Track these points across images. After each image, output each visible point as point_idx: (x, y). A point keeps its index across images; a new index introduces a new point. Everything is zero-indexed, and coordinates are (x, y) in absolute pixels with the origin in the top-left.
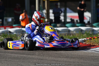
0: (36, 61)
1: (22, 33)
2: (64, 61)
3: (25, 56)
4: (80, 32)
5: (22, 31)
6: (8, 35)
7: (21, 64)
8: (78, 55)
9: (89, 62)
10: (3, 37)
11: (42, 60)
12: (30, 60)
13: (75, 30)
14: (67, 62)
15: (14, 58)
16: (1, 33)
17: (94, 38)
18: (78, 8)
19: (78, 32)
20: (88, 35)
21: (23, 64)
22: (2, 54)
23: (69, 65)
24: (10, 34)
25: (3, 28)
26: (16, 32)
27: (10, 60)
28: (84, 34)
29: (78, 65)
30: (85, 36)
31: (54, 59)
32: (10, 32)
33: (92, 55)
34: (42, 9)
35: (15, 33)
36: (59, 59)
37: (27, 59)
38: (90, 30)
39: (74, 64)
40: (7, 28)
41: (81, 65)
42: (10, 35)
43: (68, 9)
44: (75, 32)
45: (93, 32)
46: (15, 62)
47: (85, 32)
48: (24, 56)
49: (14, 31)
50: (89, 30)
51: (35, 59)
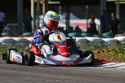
0: (29, 79)
1: (12, 44)
4: (86, 43)
8: (82, 72)
9: (96, 81)
11: (37, 78)
12: (22, 77)
13: (80, 41)
15: (2, 75)
17: (103, 51)
19: (84, 43)
20: (96, 47)
21: (13, 82)
26: (5, 43)
28: (91, 47)
30: (92, 49)
31: (53, 76)
33: (101, 72)
34: (39, 13)
35: (3, 44)
37: (18, 76)
38: (99, 41)
43: (71, 14)
44: (79, 43)
45: (102, 44)
46: (3, 79)
47: (92, 43)
48: (14, 72)
49: (2, 40)
50: (97, 42)
51: (28, 76)
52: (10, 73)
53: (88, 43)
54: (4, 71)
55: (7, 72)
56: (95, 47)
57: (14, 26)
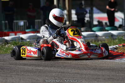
0: (55, 75)
1: (36, 40)
2: (91, 75)
3: (41, 68)
4: (111, 37)
5: (37, 37)
6: (19, 42)
7: (37, 78)
9: (122, 75)
10: (14, 45)
11: (63, 74)
12: (47, 73)
13: (104, 35)
14: (95, 75)
15: (28, 71)
16: (11, 41)
18: (107, 7)
19: (108, 37)
20: (121, 41)
21: (39, 79)
22: (12, 66)
23: (97, 78)
24: (22, 41)
25: (14, 34)
26: (30, 39)
27: (22, 73)
28: (115, 40)
29: (109, 79)
30: (116, 42)
32: (22, 39)
34: (62, 9)
35: (28, 40)
36: (84, 72)
37: (44, 72)
38: (124, 34)
39: (103, 77)
40: (18, 34)
41: (112, 79)
42: (22, 43)
43: (94, 9)
44: (104, 38)
46: (29, 76)
47: (117, 37)
49: (27, 37)
50: (121, 35)
51: (54, 72)
52: (36, 69)
53: (112, 37)
54: (29, 67)
55: (32, 69)
56: (119, 41)
57: (39, 21)
